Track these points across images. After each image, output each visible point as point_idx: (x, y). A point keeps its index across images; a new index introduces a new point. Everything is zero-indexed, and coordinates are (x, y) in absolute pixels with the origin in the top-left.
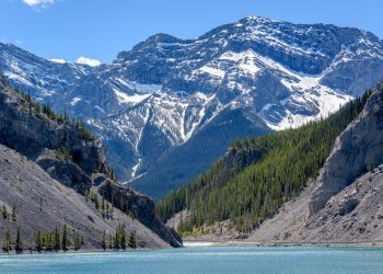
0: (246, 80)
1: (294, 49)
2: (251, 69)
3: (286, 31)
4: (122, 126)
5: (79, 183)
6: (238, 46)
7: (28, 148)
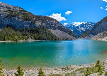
0: (89, 27)
1: (92, 24)
2: (89, 26)
3: (92, 23)
4: (80, 30)
5: (70, 35)
6: (88, 24)
7: (66, 32)
